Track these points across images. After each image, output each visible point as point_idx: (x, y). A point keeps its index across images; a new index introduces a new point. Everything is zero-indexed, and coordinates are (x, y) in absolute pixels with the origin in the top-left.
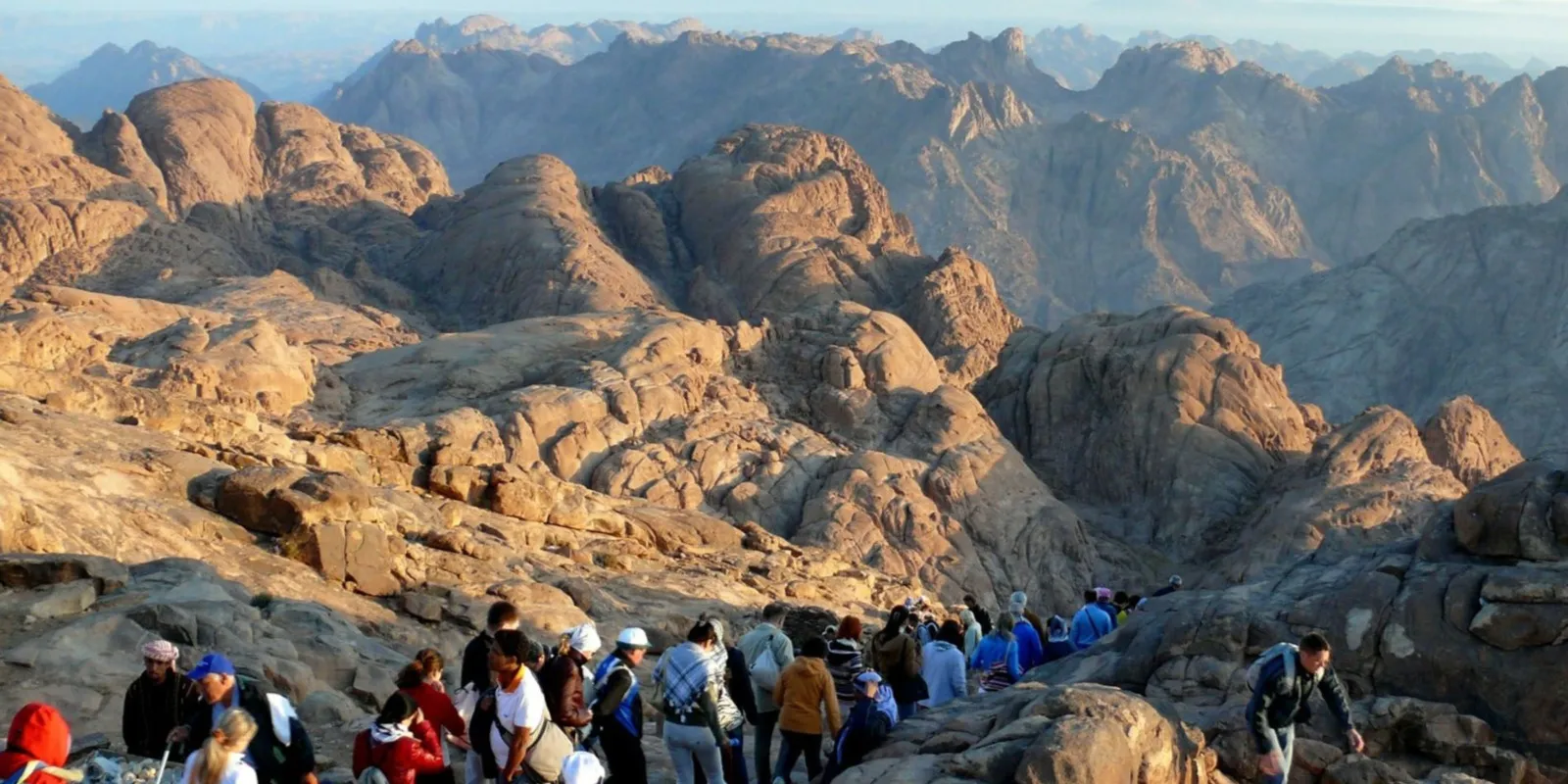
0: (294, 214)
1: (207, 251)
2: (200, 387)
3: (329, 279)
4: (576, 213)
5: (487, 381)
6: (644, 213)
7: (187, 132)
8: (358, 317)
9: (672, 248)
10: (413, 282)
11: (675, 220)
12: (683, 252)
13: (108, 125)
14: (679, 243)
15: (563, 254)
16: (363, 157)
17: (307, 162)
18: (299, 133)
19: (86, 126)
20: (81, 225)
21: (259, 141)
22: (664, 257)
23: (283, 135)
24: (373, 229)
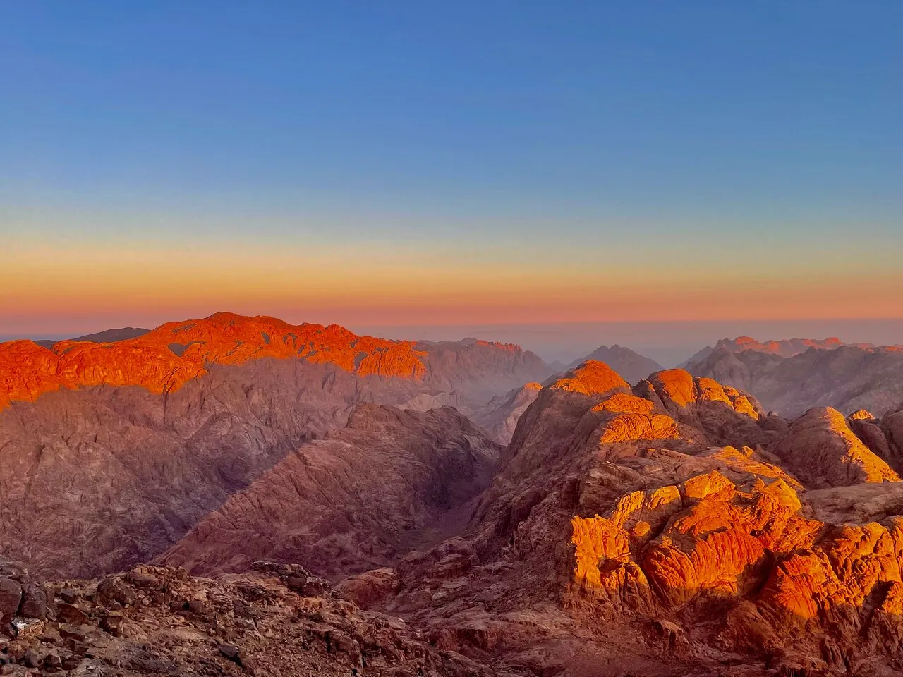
0: (709, 419)
1: (695, 435)
2: (773, 504)
3: (747, 450)
4: (849, 434)
5: (871, 510)
6: (876, 433)
7: (670, 388)
8: (764, 467)
9: (890, 448)
10: (779, 454)
11: (890, 437)
12: (896, 450)
13: (642, 384)
14: (894, 446)
15: (847, 449)
16: (732, 398)
17: (713, 400)
18: (709, 389)
19: (634, 385)
20: (653, 423)
21: (694, 391)
22: (887, 452)
23: (703, 389)
24: (744, 427)
